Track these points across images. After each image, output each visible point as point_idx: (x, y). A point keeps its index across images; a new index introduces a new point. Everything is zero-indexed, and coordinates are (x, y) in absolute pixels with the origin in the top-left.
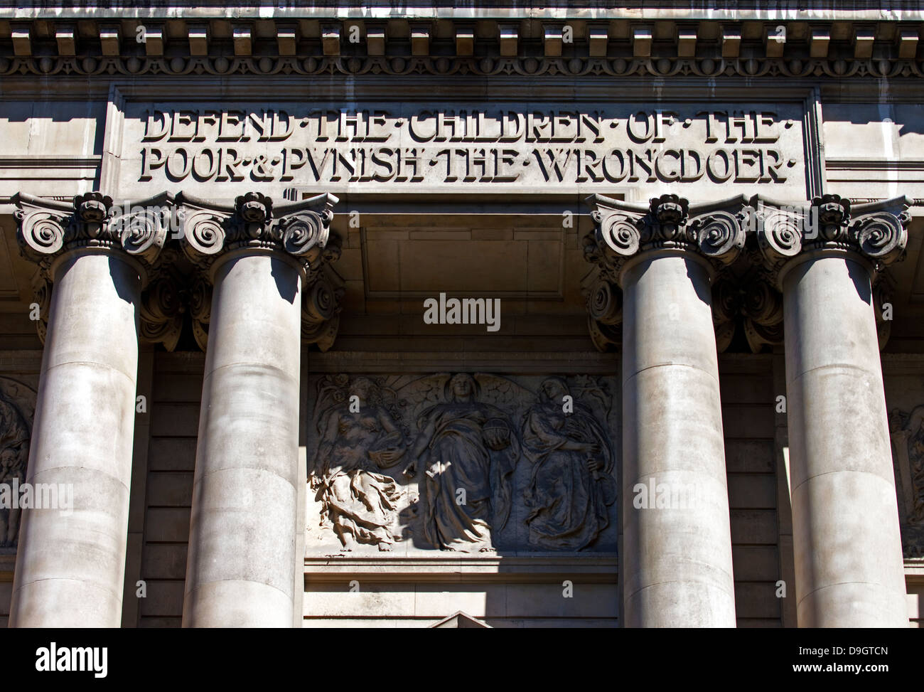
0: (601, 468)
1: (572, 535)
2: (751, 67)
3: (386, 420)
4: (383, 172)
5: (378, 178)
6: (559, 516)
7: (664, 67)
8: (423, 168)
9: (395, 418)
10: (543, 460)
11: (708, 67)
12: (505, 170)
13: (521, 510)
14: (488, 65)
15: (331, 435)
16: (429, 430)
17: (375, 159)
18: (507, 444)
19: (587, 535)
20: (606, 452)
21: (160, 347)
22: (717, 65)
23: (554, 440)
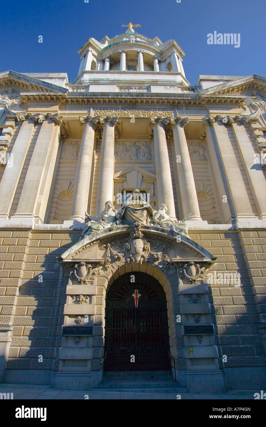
0: (150, 152)
1: (147, 158)
2: (168, 105)
3: (124, 147)
4: (124, 115)
5: (124, 116)
6: (146, 156)
7: (158, 104)
8: (129, 115)
9: (126, 146)
10: (144, 151)
11: (163, 105)
12: (139, 115)
13: (141, 156)
14: (137, 104)
15: (118, 148)
16: (130, 147)
17: (123, 114)
18: (139, 149)
19: (149, 158)
20: (151, 150)
21: (97, 138)
22: (164, 104)
23: (145, 148)
